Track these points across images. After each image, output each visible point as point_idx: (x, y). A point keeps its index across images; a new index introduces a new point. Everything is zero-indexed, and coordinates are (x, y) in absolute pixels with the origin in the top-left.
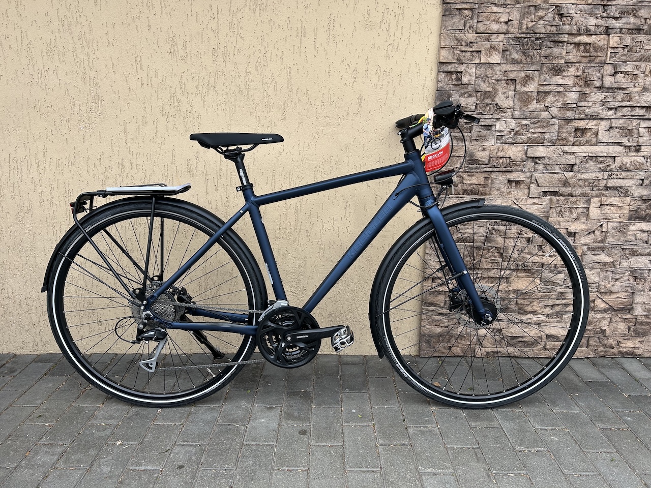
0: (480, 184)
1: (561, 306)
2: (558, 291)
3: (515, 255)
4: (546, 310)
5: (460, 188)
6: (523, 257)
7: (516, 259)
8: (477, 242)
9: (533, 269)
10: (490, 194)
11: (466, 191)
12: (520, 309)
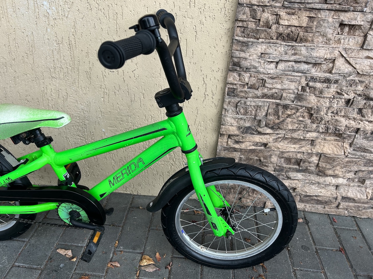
0: (301, 27)
1: (367, 172)
2: (368, 158)
3: (329, 117)
4: (348, 175)
5: (274, 30)
6: (337, 120)
7: (328, 122)
8: (285, 99)
9: (344, 134)
10: (312, 40)
11: (282, 34)
12: (320, 171)
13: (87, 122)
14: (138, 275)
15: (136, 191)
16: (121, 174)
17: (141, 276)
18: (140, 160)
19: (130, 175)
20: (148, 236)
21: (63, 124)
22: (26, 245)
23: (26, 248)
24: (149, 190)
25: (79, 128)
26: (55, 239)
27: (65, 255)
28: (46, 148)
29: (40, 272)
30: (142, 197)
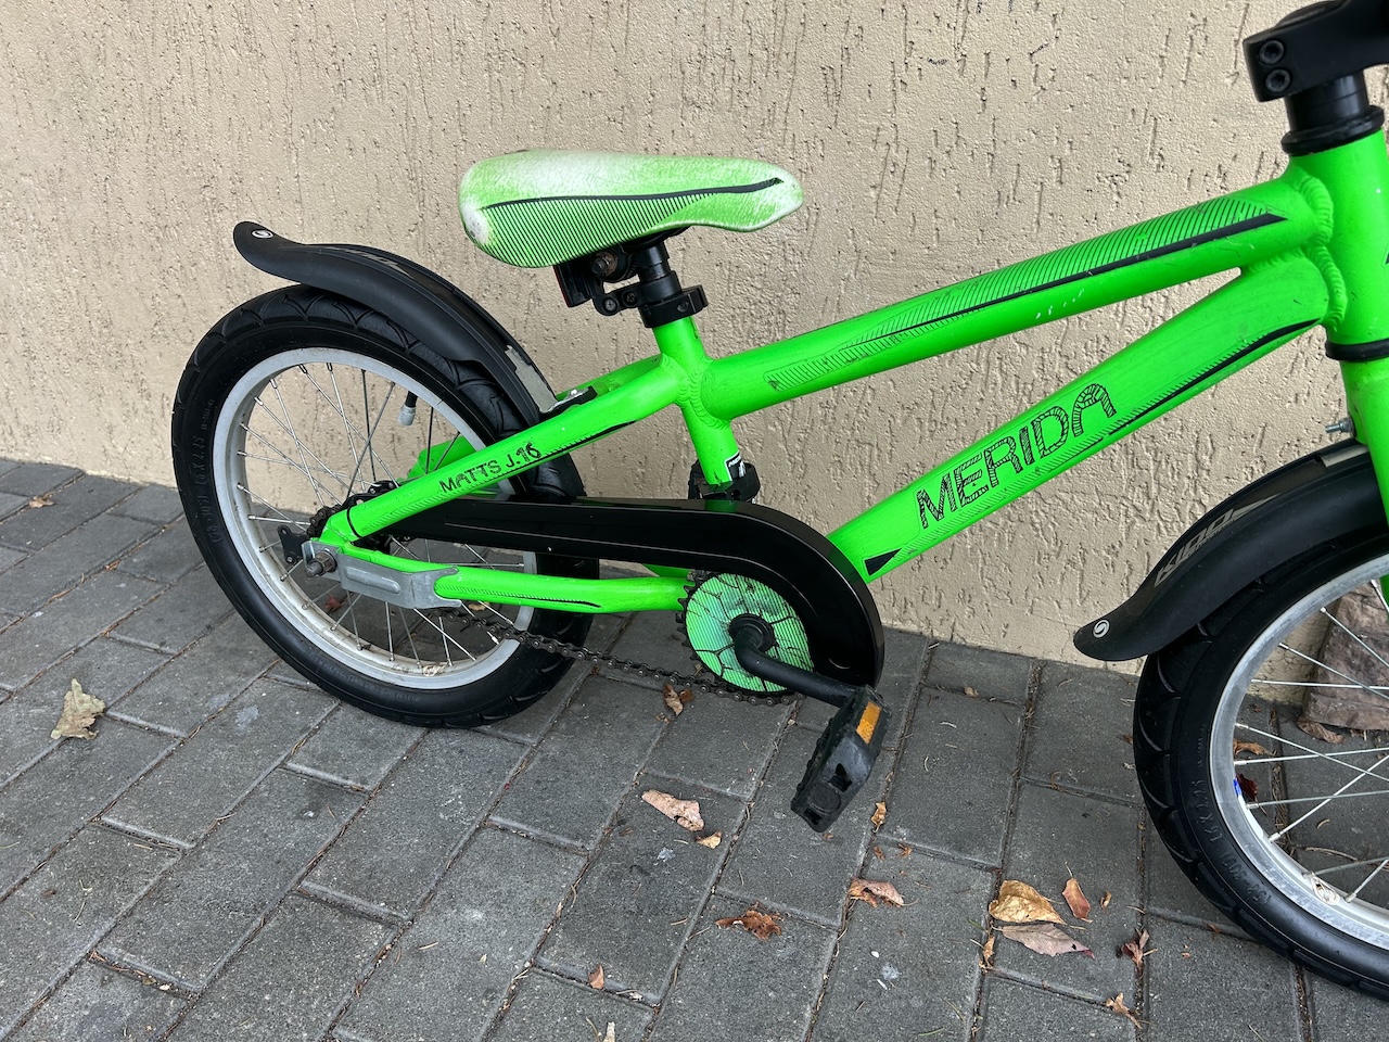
13: (792, 299)
14: (988, 954)
15: (945, 622)
16: (982, 465)
17: (1003, 964)
18: (1094, 395)
19: (1028, 470)
20: (1017, 809)
21: (772, 209)
22: (529, 759)
23: (531, 767)
24: (1007, 627)
25: (757, 328)
26: (635, 754)
27: (677, 817)
28: (679, 329)
29: (582, 863)
30: (969, 652)
